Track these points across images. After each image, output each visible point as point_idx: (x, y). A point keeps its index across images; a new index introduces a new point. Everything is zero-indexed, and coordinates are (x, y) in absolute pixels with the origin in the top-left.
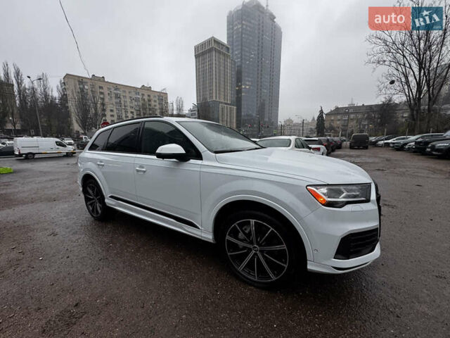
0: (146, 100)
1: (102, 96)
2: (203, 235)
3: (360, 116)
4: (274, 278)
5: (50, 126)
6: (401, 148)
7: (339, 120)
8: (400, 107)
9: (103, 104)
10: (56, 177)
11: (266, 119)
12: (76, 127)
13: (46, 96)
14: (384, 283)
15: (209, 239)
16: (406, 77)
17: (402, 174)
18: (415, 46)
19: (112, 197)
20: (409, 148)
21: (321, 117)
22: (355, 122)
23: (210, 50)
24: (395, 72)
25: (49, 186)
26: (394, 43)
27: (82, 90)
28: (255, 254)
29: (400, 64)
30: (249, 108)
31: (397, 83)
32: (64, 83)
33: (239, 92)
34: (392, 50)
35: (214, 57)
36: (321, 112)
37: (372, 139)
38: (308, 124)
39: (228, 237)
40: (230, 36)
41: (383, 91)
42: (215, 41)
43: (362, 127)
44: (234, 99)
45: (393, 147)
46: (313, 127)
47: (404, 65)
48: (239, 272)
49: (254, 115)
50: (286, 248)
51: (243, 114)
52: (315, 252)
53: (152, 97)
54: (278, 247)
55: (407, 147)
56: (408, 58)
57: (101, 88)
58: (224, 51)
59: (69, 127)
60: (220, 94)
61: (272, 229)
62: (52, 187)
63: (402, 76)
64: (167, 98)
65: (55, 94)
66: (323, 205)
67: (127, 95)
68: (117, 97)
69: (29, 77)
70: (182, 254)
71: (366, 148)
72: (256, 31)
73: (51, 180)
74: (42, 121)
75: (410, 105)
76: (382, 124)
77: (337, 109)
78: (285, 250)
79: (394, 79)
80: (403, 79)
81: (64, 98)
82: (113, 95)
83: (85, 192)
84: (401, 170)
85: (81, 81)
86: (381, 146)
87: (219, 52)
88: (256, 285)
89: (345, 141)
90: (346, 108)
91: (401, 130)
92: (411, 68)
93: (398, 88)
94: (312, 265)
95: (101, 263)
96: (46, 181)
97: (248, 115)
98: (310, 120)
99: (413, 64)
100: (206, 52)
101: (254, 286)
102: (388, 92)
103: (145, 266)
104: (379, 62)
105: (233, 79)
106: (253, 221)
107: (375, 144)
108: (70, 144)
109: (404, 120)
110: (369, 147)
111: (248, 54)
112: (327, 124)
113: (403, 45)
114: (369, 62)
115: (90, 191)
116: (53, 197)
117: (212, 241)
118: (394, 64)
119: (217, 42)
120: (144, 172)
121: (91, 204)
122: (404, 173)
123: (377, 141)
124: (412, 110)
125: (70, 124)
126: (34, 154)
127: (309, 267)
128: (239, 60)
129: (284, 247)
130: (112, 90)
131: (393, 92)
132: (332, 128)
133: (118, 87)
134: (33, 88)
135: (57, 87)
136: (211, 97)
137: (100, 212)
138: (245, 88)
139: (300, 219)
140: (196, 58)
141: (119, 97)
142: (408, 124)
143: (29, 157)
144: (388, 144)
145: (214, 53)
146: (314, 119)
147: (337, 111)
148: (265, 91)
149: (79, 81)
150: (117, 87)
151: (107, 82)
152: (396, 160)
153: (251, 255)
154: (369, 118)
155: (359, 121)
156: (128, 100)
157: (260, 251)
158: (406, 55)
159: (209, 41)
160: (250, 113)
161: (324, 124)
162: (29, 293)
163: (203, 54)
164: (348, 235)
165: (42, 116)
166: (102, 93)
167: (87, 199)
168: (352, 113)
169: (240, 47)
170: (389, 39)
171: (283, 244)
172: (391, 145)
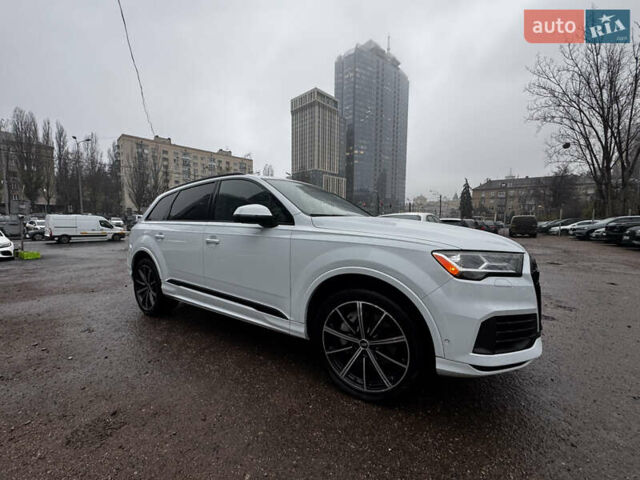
0: (224, 168)
1: (165, 163)
2: (293, 327)
3: (523, 193)
4: (390, 386)
5: (94, 202)
6: (585, 237)
7: (493, 198)
8: (581, 181)
9: (166, 173)
10: (97, 265)
11: (388, 196)
12: (128, 203)
13: (93, 162)
14: (553, 404)
15: (300, 333)
16: (586, 139)
17: (588, 270)
18: (595, 97)
19: (171, 281)
20: (597, 236)
21: (466, 192)
22: (517, 200)
23: (312, 105)
24: (570, 132)
25: (86, 275)
26: (564, 93)
27: (141, 155)
28: (364, 352)
29: (576, 122)
30: (365, 181)
31: (573, 147)
32: (118, 146)
33: (350, 159)
34: (563, 103)
35: (317, 114)
36: (467, 186)
37: (544, 224)
38: (448, 203)
39: (326, 329)
40: (338, 86)
41: (554, 157)
42: (318, 93)
43: (526, 208)
44: (343, 168)
45: (573, 235)
46: (456, 208)
47: (582, 122)
48: (341, 380)
49: (371, 189)
50: (405, 340)
51: (355, 188)
52: (446, 343)
53: (231, 165)
54: (395, 340)
55: (594, 234)
56: (587, 113)
57: (165, 152)
58: (331, 106)
59: (119, 202)
60: (324, 161)
61: (386, 313)
62: (90, 277)
63: (580, 137)
64: (251, 166)
65: (105, 159)
66: (455, 276)
67: (199, 161)
68: (186, 164)
69: (75, 138)
70: (261, 358)
71: (533, 236)
72: (374, 81)
73: (90, 268)
74: (85, 194)
75: (595, 178)
76: (556, 204)
77: (490, 182)
78: (404, 342)
79: (568, 141)
80: (582, 142)
81: (116, 166)
82: (181, 162)
83: (135, 276)
84: (585, 264)
85: (140, 143)
86: (556, 234)
87: (324, 107)
88: (365, 397)
89: (502, 227)
90: (502, 182)
91: (585, 211)
92: (592, 126)
93: (576, 154)
94: (443, 363)
95: (150, 366)
96: (83, 269)
97: (361, 190)
98: (451, 197)
99: (594, 120)
100: (307, 108)
101: (363, 400)
102: (562, 159)
103: (211, 371)
104: (545, 119)
105: (342, 143)
106: (360, 304)
107: (546, 231)
108: (118, 225)
109: (589, 198)
110: (538, 235)
111: (362, 110)
112: (475, 204)
113: (578, 95)
114: (531, 118)
115: (143, 276)
116: (91, 287)
117: (304, 337)
118: (566, 122)
119: (321, 94)
120: (217, 243)
121: (142, 294)
122: (590, 268)
123: (550, 227)
124: (599, 183)
125: (120, 199)
126: (69, 237)
127: (439, 366)
128: (351, 117)
129: (403, 338)
130: (181, 156)
131: (569, 158)
132: (482, 209)
133: (188, 151)
134: (78, 152)
135: (109, 152)
136: (312, 165)
137: (153, 303)
138: (359, 154)
139: (424, 296)
140: (293, 115)
141: (188, 165)
142: (595, 204)
143: (64, 241)
144: (567, 230)
145: (317, 107)
146: (456, 196)
147: (490, 185)
148: (387, 158)
149: (137, 144)
150: (186, 151)
151: (174, 145)
152: (578, 252)
153: (358, 354)
154: (538, 196)
155: (522, 200)
156: (200, 168)
157: (371, 347)
158: (584, 109)
159: (311, 94)
160: (366, 187)
161: (470, 203)
162: (52, 397)
163: (302, 109)
164: (491, 319)
165: (85, 188)
166: (165, 159)
167: (137, 287)
168: (512, 188)
169: (352, 100)
170: (558, 89)
171: (401, 334)
172: (571, 232)
